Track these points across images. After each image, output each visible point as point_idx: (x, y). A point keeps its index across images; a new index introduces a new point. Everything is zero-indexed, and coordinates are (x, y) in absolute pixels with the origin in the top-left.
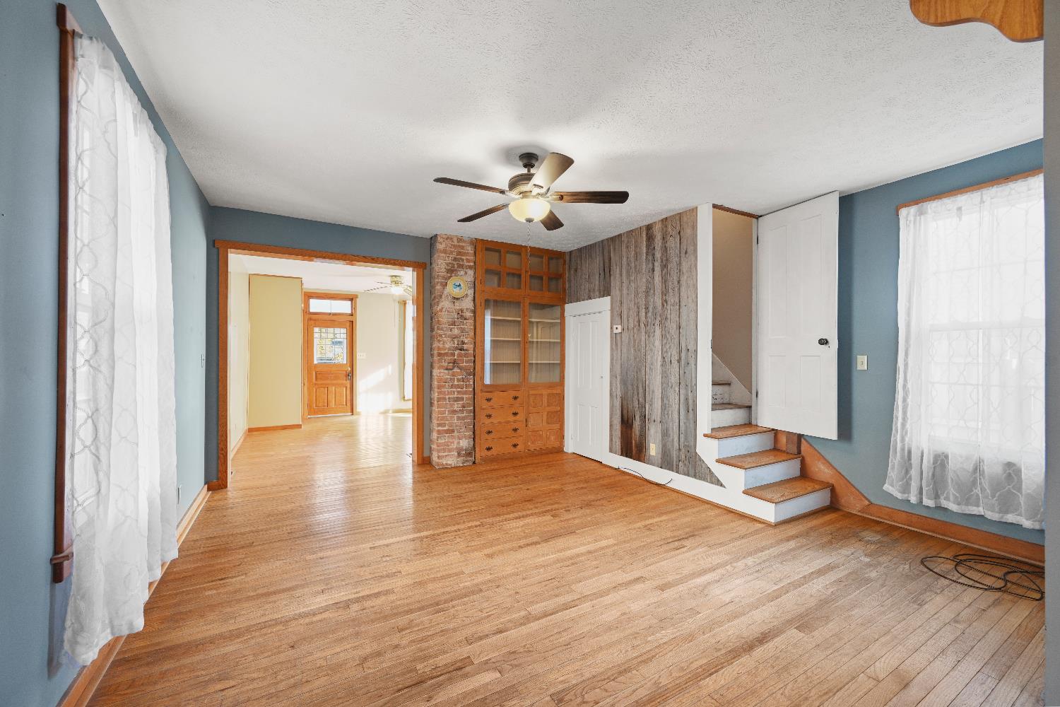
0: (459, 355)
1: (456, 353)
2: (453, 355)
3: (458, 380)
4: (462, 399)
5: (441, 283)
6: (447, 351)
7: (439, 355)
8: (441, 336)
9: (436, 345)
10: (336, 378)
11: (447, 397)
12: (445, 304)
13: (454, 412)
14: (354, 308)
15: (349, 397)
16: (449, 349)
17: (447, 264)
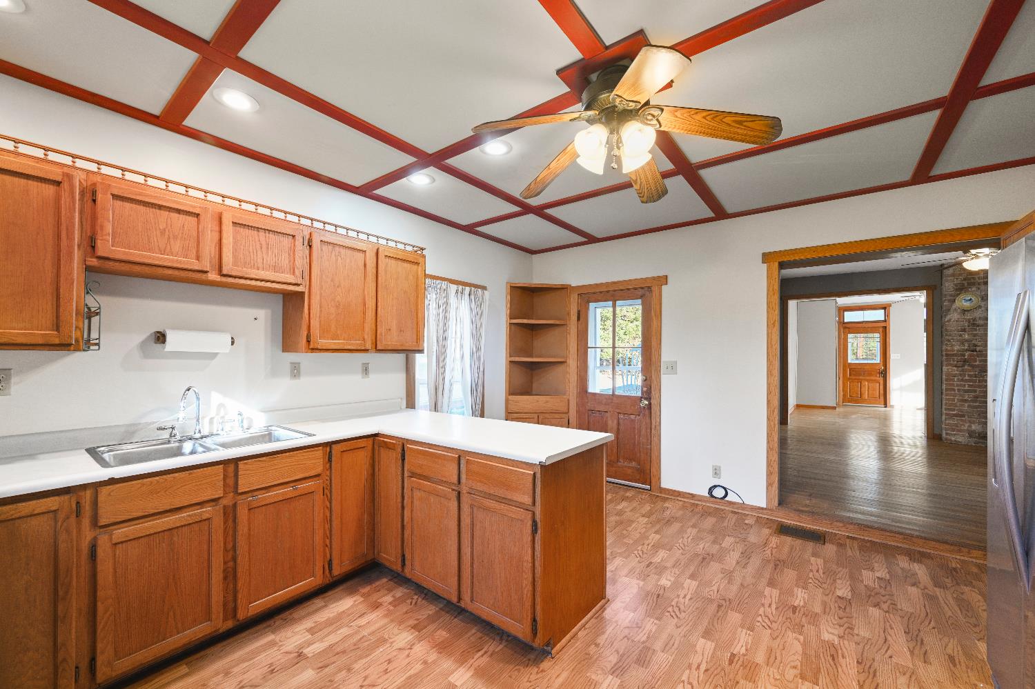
0: (970, 355)
1: (967, 354)
2: (964, 355)
3: (969, 375)
4: (975, 391)
5: (949, 301)
6: (956, 352)
7: (947, 355)
8: (949, 341)
9: (944, 347)
10: (870, 375)
11: (956, 388)
12: (954, 316)
13: (966, 401)
14: (887, 315)
15: (882, 392)
16: (958, 351)
17: (956, 285)
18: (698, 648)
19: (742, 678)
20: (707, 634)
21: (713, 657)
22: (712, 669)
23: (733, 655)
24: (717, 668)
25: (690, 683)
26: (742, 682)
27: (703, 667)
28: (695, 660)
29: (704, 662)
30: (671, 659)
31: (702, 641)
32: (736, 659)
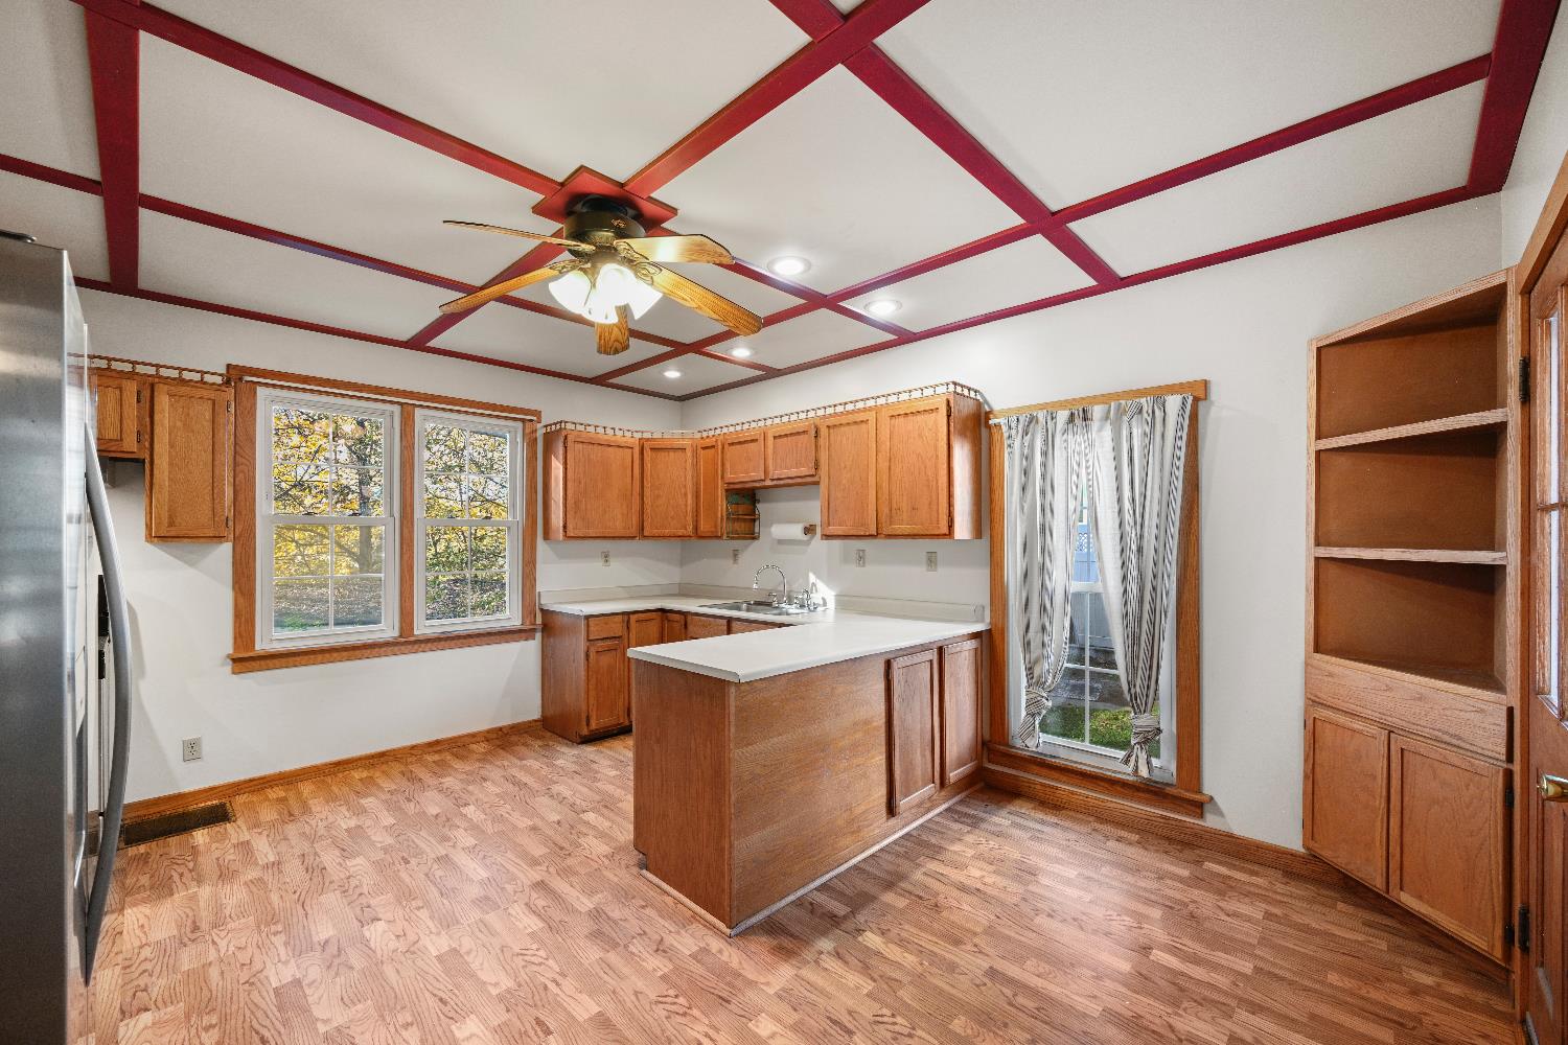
18: (584, 998)
19: (510, 1020)
20: (603, 1022)
21: (560, 1005)
22: (543, 995)
23: (548, 1032)
24: (541, 1000)
25: (540, 964)
26: (505, 1017)
27: (551, 986)
28: (568, 985)
29: (560, 992)
30: (586, 963)
31: (596, 1009)
32: (540, 1033)
